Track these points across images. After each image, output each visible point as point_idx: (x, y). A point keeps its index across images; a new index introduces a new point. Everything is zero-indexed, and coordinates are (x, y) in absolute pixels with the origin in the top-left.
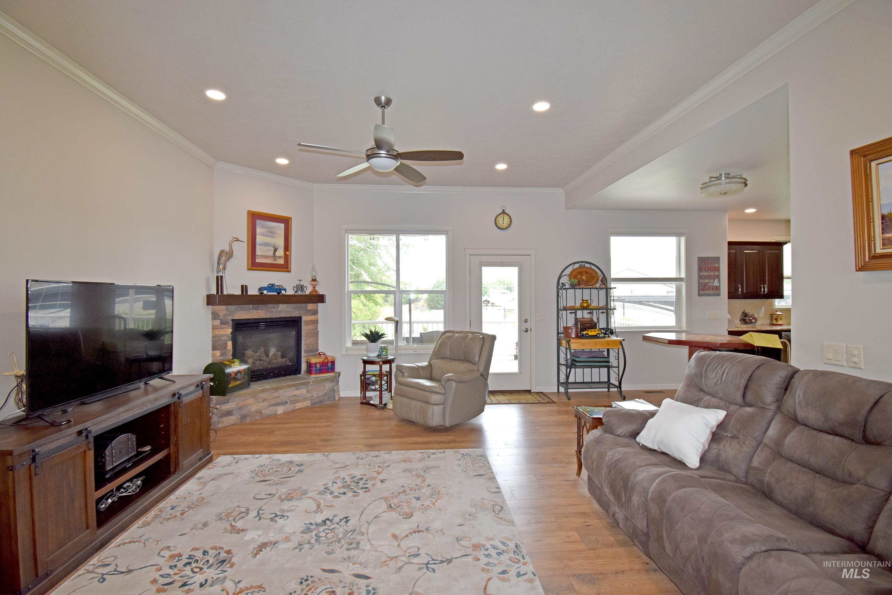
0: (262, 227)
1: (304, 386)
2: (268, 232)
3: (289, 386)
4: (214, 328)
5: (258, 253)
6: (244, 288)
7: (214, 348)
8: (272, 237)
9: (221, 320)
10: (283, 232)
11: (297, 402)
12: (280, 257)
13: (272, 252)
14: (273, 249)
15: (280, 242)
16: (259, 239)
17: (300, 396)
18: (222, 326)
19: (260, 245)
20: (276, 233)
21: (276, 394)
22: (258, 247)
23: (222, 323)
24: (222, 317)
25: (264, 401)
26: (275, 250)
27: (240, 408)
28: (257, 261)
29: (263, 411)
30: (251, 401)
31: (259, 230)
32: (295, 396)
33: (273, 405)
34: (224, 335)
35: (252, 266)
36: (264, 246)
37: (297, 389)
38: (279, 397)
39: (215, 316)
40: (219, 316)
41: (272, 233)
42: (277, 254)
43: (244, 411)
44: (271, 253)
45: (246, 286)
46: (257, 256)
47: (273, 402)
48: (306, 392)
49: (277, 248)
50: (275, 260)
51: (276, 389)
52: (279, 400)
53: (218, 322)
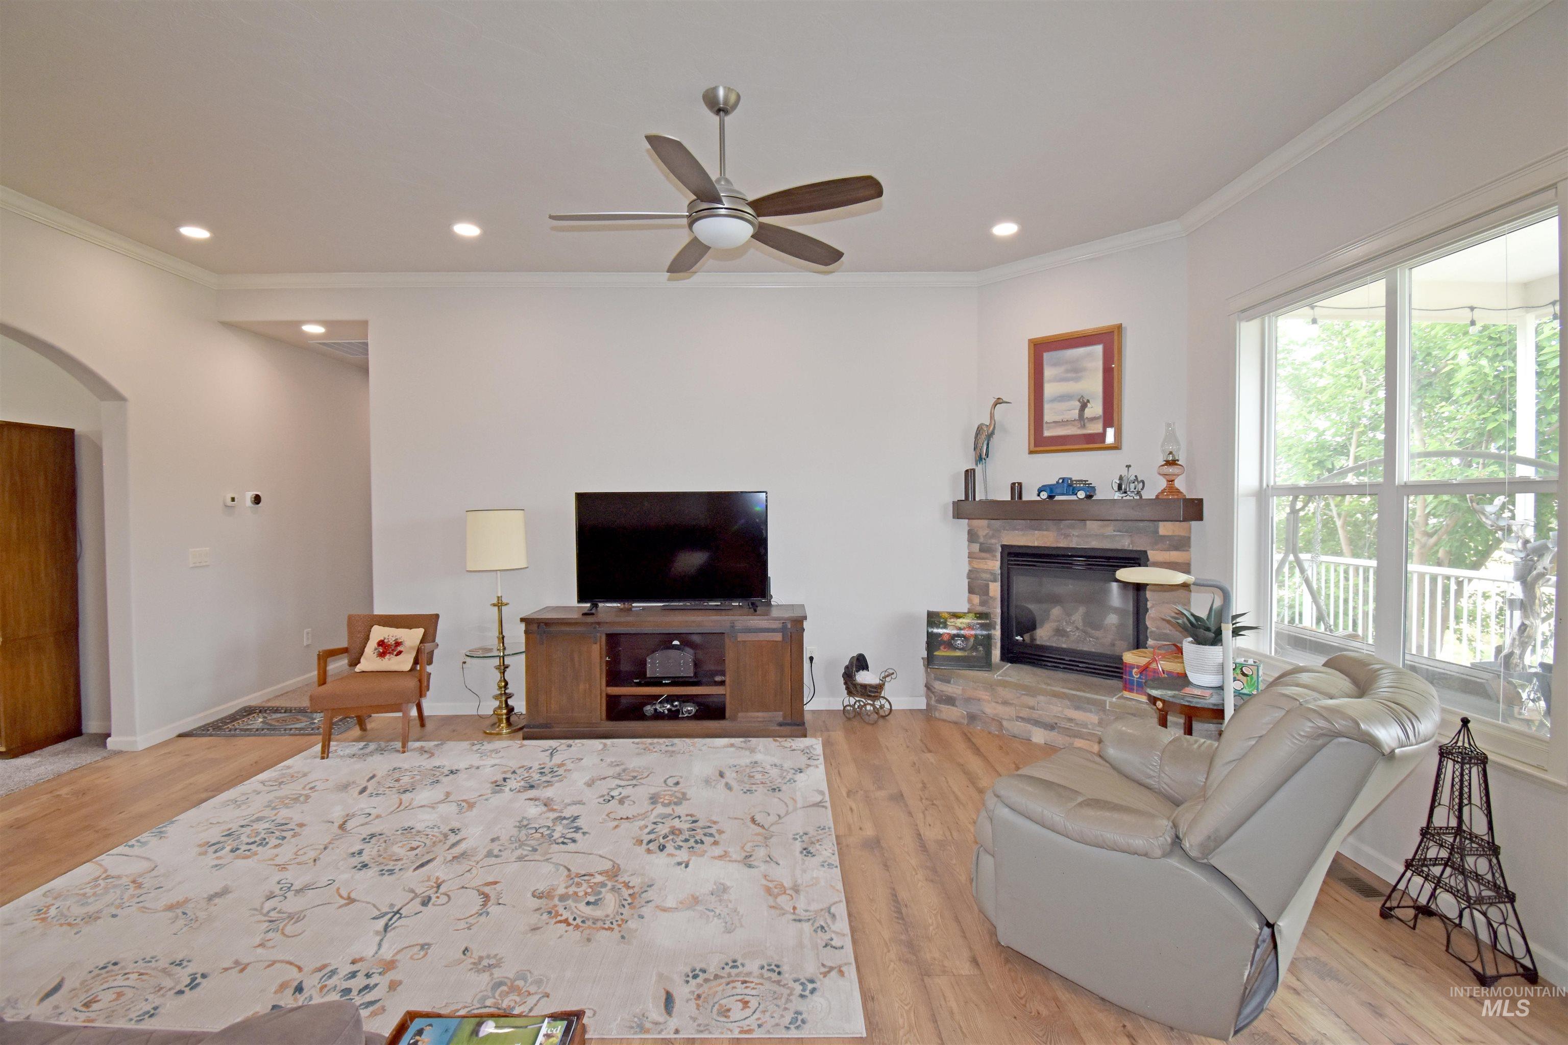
0: (1055, 365)
1: (1093, 708)
2: (1067, 371)
3: (1056, 695)
4: (971, 556)
5: (1048, 417)
6: (1017, 489)
7: (971, 591)
8: (1077, 380)
9: (981, 544)
10: (1099, 364)
11: (1075, 736)
12: (1093, 419)
13: (1077, 411)
14: (1078, 404)
15: (1094, 385)
16: (1050, 389)
17: (1085, 725)
18: (983, 555)
19: (1053, 400)
20: (1084, 370)
21: (1031, 701)
22: (1047, 407)
23: (981, 550)
24: (982, 540)
25: (1005, 703)
26: (1084, 406)
27: (968, 700)
28: (1047, 433)
29: (1005, 723)
30: (984, 695)
31: (1048, 372)
32: (1070, 720)
33: (1023, 719)
34: (985, 571)
35: (1036, 445)
36: (1059, 401)
37: (1077, 708)
38: (1033, 708)
39: (972, 536)
40: (978, 537)
41: (1076, 372)
42: (1088, 413)
43: (974, 709)
44: (1075, 414)
45: (1020, 484)
46: (1045, 425)
47: (1025, 713)
48: (1096, 722)
49: (1088, 401)
50: (1083, 426)
51: (1031, 692)
52: (1035, 715)
53: (976, 547)
